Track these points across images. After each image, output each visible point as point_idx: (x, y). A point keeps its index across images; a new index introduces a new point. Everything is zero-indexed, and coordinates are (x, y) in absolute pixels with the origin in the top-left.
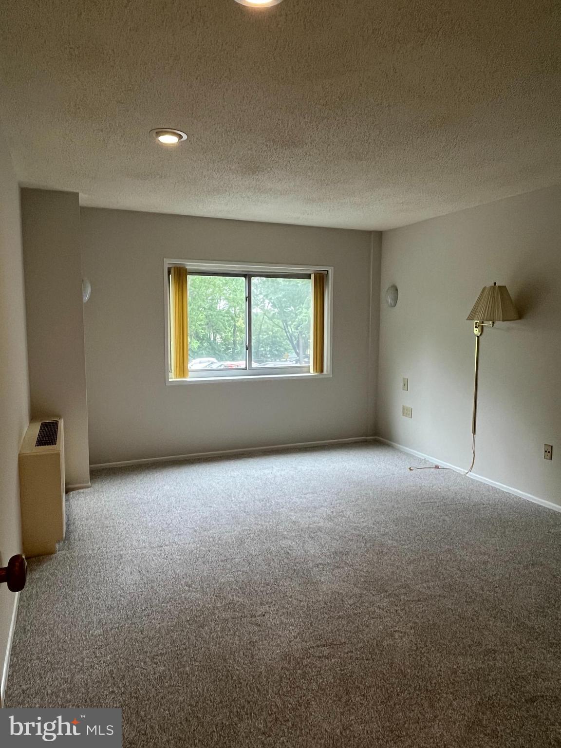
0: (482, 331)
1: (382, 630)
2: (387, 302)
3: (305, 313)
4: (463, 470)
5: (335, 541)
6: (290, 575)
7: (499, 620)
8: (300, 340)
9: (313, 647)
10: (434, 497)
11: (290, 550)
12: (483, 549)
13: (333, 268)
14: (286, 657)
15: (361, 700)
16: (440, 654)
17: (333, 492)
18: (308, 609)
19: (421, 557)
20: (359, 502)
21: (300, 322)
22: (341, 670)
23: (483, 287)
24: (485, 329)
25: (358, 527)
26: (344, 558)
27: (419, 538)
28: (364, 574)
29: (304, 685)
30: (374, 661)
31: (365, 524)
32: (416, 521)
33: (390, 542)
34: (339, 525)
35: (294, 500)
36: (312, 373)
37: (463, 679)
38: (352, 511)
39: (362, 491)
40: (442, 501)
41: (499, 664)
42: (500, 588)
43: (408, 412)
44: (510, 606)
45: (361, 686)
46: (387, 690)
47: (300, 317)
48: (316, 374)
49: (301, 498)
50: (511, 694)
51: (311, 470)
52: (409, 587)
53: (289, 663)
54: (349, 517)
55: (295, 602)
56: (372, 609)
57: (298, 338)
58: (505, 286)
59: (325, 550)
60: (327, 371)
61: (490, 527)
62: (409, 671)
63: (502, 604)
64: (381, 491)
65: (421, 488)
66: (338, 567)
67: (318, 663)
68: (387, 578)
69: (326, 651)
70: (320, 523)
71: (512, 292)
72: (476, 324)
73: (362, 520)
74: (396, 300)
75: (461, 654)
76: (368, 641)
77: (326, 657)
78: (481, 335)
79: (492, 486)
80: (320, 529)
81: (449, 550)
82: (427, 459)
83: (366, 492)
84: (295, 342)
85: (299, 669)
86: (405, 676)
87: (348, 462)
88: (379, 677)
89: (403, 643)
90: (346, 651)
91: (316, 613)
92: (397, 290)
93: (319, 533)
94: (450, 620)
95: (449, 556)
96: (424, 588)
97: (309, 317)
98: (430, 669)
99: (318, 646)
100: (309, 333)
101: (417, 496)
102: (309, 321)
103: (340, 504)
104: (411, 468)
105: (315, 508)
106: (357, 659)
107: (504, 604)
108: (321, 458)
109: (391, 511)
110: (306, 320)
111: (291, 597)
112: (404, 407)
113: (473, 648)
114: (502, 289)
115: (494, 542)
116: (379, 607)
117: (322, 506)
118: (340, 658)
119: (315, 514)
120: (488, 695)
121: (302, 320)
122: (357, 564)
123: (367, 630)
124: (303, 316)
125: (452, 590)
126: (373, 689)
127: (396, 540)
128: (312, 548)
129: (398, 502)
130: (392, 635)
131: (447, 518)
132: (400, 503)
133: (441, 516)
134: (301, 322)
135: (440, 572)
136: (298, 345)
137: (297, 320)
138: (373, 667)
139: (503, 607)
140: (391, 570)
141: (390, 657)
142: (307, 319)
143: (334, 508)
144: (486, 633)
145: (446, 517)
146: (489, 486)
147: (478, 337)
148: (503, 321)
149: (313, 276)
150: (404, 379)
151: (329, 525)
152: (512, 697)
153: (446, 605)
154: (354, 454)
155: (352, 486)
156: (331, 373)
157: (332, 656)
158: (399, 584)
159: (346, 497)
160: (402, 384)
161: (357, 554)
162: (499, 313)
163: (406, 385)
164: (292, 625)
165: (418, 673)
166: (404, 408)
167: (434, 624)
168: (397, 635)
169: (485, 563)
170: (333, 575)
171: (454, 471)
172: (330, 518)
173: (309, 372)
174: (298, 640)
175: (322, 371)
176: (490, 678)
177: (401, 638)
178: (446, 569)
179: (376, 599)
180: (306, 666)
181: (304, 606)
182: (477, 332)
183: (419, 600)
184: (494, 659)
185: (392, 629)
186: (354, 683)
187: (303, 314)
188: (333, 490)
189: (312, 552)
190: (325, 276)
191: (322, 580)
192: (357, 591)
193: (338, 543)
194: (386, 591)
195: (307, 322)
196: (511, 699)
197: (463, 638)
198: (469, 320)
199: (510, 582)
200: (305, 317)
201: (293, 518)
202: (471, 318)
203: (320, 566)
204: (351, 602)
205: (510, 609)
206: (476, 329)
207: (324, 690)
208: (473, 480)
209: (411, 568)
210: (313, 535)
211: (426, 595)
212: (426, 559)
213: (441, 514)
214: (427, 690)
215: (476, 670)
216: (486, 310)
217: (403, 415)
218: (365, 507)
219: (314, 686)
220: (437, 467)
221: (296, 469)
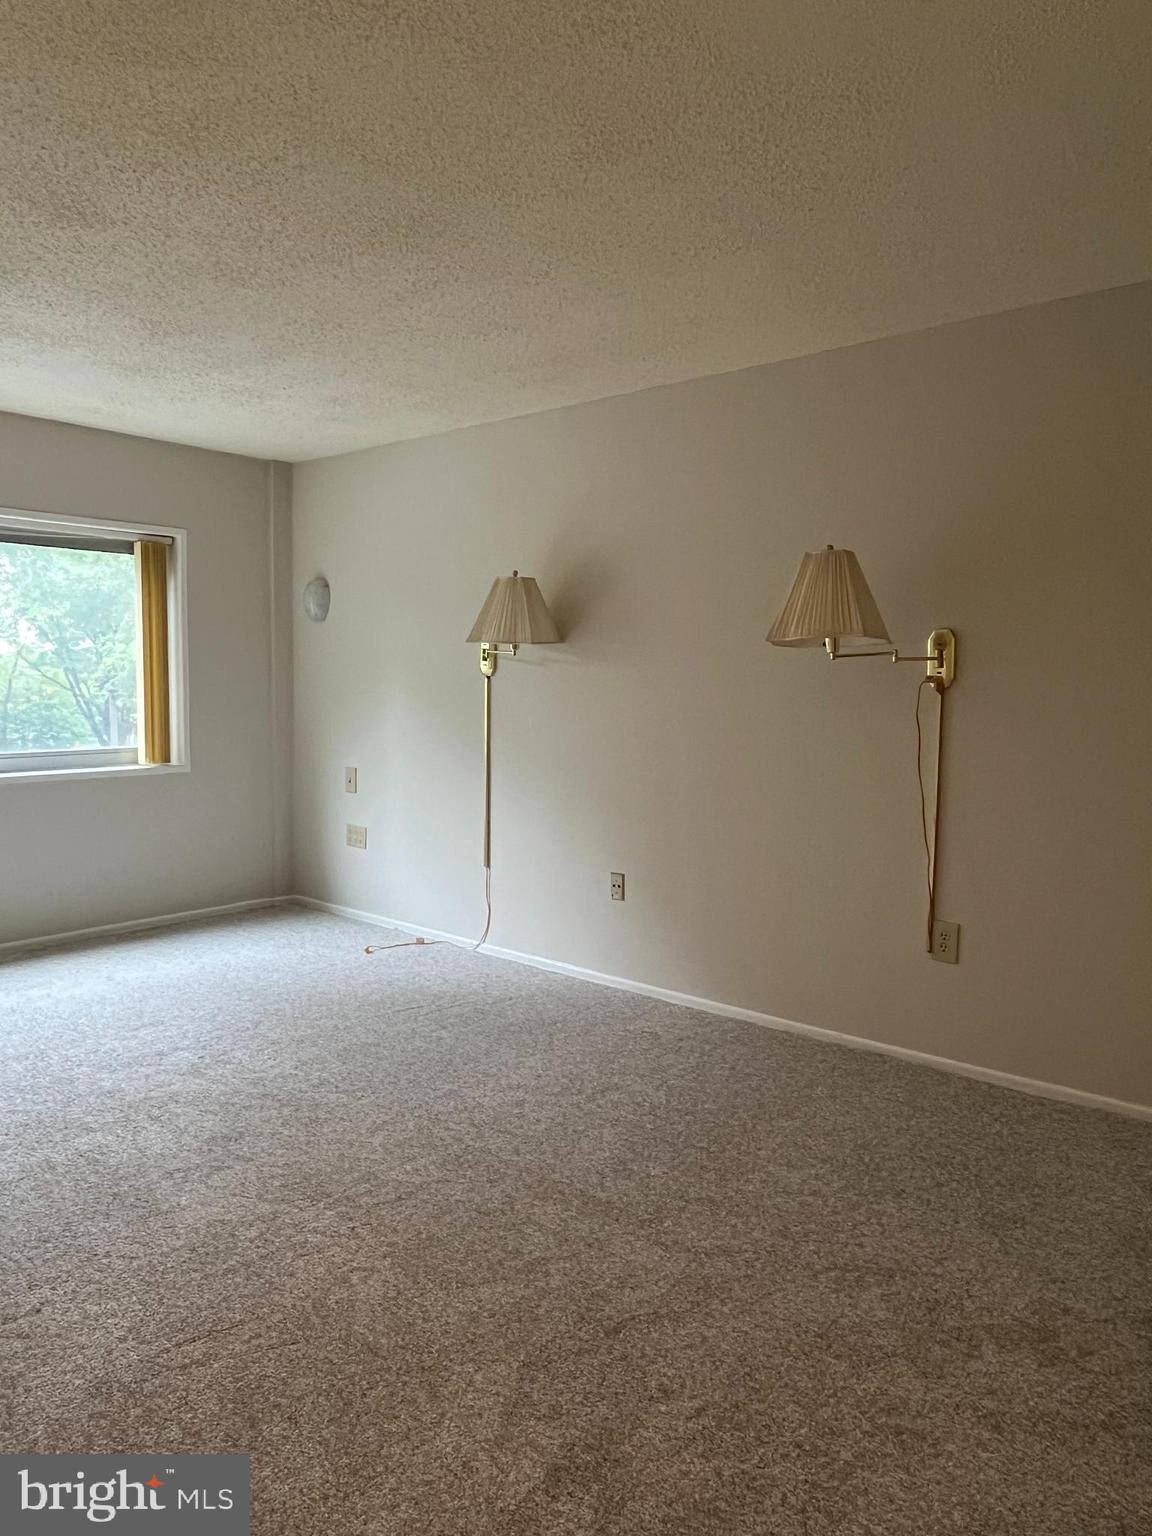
0: (495, 667)
1: (324, 1275)
2: (308, 610)
3: (121, 653)
4: (469, 941)
5: (211, 1117)
6: (104, 1208)
7: (552, 1201)
8: (112, 711)
9: (168, 1351)
10: (417, 996)
11: (103, 1154)
12: (515, 1079)
13: (184, 532)
14: (100, 1389)
15: (285, 1429)
16: (445, 1292)
17: (203, 1015)
18: (153, 1271)
19: (397, 1115)
20: (262, 1029)
21: (109, 672)
22: (237, 1380)
23: (494, 580)
24: (500, 661)
25: (261, 1079)
26: (233, 1146)
27: (392, 1079)
28: (281, 1172)
29: (148, 1437)
30: (307, 1341)
31: (277, 1071)
32: (384, 1047)
33: (333, 1097)
34: (219, 1081)
35: (108, 1046)
36: (144, 762)
37: (491, 1327)
38: (248, 1048)
39: (268, 1007)
40: (433, 1002)
41: (555, 1282)
42: (549, 1145)
43: (358, 837)
44: (567, 1173)
45: (284, 1401)
46: (340, 1392)
47: (108, 661)
48: (153, 765)
49: (126, 1038)
50: (580, 1330)
51: (149, 977)
52: (376, 1178)
53: (109, 1399)
54: (241, 1062)
55: (119, 1264)
56: (300, 1238)
57: (107, 709)
58: (534, 579)
59: (187, 1139)
60: (179, 760)
61: (525, 1037)
62: (383, 1341)
63: (554, 1172)
64: (309, 1000)
65: (390, 984)
66: (219, 1169)
67: (181, 1382)
68: (329, 1169)
69: (197, 1350)
70: (173, 1084)
71: (547, 589)
72: (484, 653)
73: (271, 1062)
74: (325, 607)
75: (485, 1282)
76: (294, 1306)
77: (199, 1363)
78: (493, 674)
79: (523, 964)
80: (174, 1098)
81: (451, 1091)
82: (400, 929)
83: (276, 1006)
84: (98, 719)
85: (135, 1407)
86: (376, 1354)
87: (233, 951)
88: (322, 1371)
89: (369, 1289)
90: (246, 1337)
91: (172, 1275)
92: (327, 586)
93: (172, 1106)
94: (462, 1222)
95: (452, 1103)
96: (407, 1173)
97: (132, 662)
98: (427, 1326)
99: (179, 1345)
100: (131, 696)
101: (382, 1001)
102: (134, 670)
103: (219, 1038)
104: (370, 949)
105: (161, 1054)
106: (272, 1347)
107: (558, 1170)
108: (171, 951)
109: (332, 1035)
110: (123, 669)
111: (108, 1255)
112: (349, 826)
113: (506, 1264)
114: (529, 583)
115: (533, 1064)
116: (315, 1231)
117: (176, 1049)
118: (232, 1356)
119: (162, 1068)
120: (538, 1345)
121: (115, 669)
122: (262, 1155)
123: (290, 1282)
124: (117, 659)
125: (460, 1165)
126: (310, 1399)
127: (345, 1091)
128: (155, 1139)
129: (345, 1017)
130: (345, 1280)
131: (444, 1034)
132: (350, 1019)
133: (432, 1031)
134: (113, 673)
135: (437, 1137)
136: (107, 724)
137: (102, 666)
138: (307, 1355)
139: (555, 1176)
140: (337, 1153)
141: (344, 1325)
142: (127, 665)
143: (204, 1048)
144: (530, 1231)
145: (443, 1032)
146: (519, 964)
147: (488, 678)
148: (533, 643)
149: (138, 547)
150: (347, 768)
151: (195, 1085)
152: (582, 1334)
153: (452, 1196)
154: (246, 934)
155: (246, 998)
156: (189, 763)
157: (213, 1357)
158: (356, 1175)
159: (233, 1022)
160: (342, 778)
161: (261, 1134)
162: (525, 630)
163: (352, 781)
164: (115, 1315)
165: (403, 1339)
166: (350, 829)
167: (429, 1238)
168: (355, 1279)
169: (520, 1104)
170: (207, 1187)
171: (453, 946)
172: (196, 1071)
173: (136, 763)
174: (131, 1343)
175: (166, 758)
176: (541, 1311)
177: (364, 1280)
178: (447, 1129)
179: (309, 1215)
180: (151, 1396)
181: (140, 1268)
182: (485, 667)
183: (400, 1198)
184: (547, 1274)
185: (345, 1268)
186: (268, 1399)
187: (118, 655)
188: (201, 1013)
189: (157, 1149)
190: (167, 548)
191: (183, 1202)
192: (265, 1208)
193: (218, 1119)
194: (329, 1196)
195: (125, 674)
196: (580, 1340)
197: (486, 1252)
198: (472, 641)
199: (566, 1129)
200: (119, 662)
201: (107, 1085)
202: (474, 638)
203: (176, 1175)
204: (253, 1233)
205: (567, 1177)
206: (484, 662)
207: (198, 1433)
208: (487, 957)
209: (377, 1140)
210: (156, 1112)
211: (410, 1185)
212: (408, 1116)
213: (433, 1027)
214: (423, 1368)
215: (514, 1305)
216: (501, 622)
217: (349, 844)
218: (275, 1037)
219: (175, 1433)
220: (421, 942)
221: (110, 979)
